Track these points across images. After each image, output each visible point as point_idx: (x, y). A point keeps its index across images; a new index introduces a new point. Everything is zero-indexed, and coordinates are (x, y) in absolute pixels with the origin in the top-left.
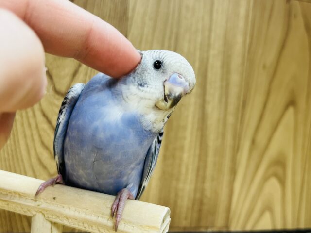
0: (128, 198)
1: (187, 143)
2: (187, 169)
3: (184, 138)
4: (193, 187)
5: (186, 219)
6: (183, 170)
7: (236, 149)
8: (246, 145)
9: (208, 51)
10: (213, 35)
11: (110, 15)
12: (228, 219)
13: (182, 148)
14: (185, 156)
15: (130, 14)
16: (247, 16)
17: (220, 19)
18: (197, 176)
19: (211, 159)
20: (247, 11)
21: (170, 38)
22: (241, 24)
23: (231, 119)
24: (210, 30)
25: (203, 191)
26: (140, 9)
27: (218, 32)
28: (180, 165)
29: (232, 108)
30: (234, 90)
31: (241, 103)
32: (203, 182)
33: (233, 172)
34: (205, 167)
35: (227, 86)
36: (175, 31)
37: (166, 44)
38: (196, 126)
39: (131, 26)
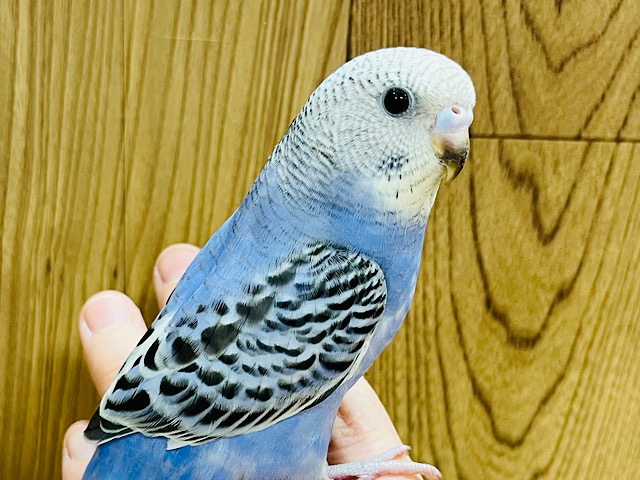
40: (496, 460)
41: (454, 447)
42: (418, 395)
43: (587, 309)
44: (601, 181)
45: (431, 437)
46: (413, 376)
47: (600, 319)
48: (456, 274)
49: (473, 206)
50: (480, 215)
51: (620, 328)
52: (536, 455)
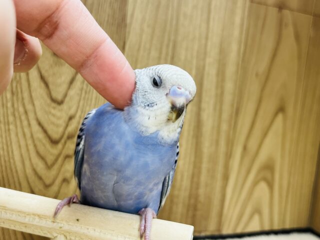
2: (182, 176)
4: (187, 194)
6: (179, 177)
7: (229, 156)
8: (238, 151)
9: (204, 59)
10: (209, 44)
11: (108, 21)
12: (220, 224)
15: (128, 21)
16: (242, 25)
17: (216, 27)
18: (192, 182)
19: (205, 166)
20: (242, 19)
21: (168, 46)
22: (236, 33)
23: (224, 127)
24: (207, 38)
25: (196, 197)
26: (138, 15)
27: (214, 40)
29: (225, 116)
30: (228, 98)
31: (234, 110)
32: (197, 188)
33: (226, 178)
34: (200, 173)
35: (222, 93)
36: (172, 38)
37: (164, 52)
38: (192, 133)
39: (129, 32)
40: (53, 111)
41: (34, 105)
45: (23, 99)
52: (70, 108)
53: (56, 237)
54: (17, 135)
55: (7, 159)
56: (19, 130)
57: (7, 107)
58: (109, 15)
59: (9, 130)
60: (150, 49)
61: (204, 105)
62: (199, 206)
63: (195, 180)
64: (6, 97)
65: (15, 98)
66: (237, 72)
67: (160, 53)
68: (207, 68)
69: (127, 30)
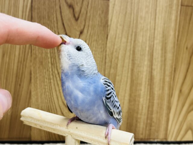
0: (113, 129)
1: (142, 93)
2: (142, 107)
3: (141, 90)
4: (146, 117)
5: (142, 134)
6: (140, 108)
7: (171, 96)
8: (176, 93)
9: (154, 41)
10: (156, 32)
11: (98, 24)
12: (166, 134)
13: (139, 95)
14: (141, 100)
15: (109, 23)
16: (176, 20)
17: (160, 22)
18: (148, 111)
19: (156, 101)
20: (176, 17)
21: (132, 35)
22: (173, 25)
23: (167, 79)
24: (155, 29)
25: (151, 119)
26: (114, 20)
27: (159, 30)
28: (138, 105)
29: (168, 72)
30: (169, 62)
31: (173, 69)
32: (152, 114)
33: (169, 108)
34: (153, 106)
35: (165, 60)
36: (134, 30)
37: (130, 38)
38: (147, 83)
39: (110, 29)
42: (53, 56)
43: (87, 36)
44: (86, 7)
46: (52, 52)
47: (90, 39)
48: (59, 28)
49: (61, 12)
50: (63, 14)
51: (94, 41)
53: (67, 136)
54: (54, 85)
55: (50, 97)
56: (55, 82)
57: (49, 71)
58: (99, 22)
59: (51, 82)
60: (121, 38)
61: (154, 67)
62: (153, 124)
63: (150, 109)
64: (49, 66)
65: (53, 66)
66: (174, 47)
67: (128, 39)
68: (155, 46)
69: (109, 28)
